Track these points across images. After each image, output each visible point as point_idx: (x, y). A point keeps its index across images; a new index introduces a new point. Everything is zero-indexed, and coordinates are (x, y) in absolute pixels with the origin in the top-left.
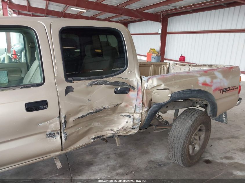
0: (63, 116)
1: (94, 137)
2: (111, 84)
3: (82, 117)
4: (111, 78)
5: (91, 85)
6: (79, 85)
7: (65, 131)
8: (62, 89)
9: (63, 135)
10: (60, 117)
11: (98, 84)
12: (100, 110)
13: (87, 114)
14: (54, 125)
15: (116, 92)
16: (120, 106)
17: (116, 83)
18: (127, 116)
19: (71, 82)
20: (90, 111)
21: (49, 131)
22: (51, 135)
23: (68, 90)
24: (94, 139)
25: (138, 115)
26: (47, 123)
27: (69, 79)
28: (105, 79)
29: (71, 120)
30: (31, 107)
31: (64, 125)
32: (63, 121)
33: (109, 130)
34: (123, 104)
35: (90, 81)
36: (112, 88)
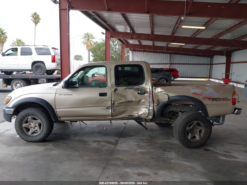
0: (113, 100)
1: (128, 115)
2: (135, 89)
3: (121, 103)
4: (136, 86)
5: (126, 89)
6: (121, 89)
7: (113, 108)
8: (113, 89)
9: (113, 109)
10: (111, 100)
11: (130, 89)
12: (130, 101)
13: (124, 102)
14: (109, 104)
15: (138, 93)
16: (141, 101)
17: (138, 89)
18: (146, 107)
19: (117, 87)
20: (125, 101)
21: (107, 106)
22: (108, 108)
23: (116, 90)
24: (128, 116)
25: (152, 107)
26: (107, 102)
27: (117, 85)
28: (133, 87)
29: (116, 103)
30: (101, 95)
31: (113, 104)
32: (113, 103)
33: (136, 113)
34: (143, 100)
35: (125, 87)
36: (136, 91)
